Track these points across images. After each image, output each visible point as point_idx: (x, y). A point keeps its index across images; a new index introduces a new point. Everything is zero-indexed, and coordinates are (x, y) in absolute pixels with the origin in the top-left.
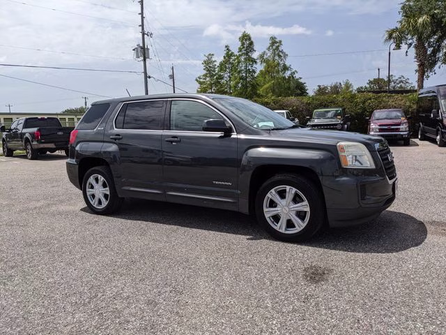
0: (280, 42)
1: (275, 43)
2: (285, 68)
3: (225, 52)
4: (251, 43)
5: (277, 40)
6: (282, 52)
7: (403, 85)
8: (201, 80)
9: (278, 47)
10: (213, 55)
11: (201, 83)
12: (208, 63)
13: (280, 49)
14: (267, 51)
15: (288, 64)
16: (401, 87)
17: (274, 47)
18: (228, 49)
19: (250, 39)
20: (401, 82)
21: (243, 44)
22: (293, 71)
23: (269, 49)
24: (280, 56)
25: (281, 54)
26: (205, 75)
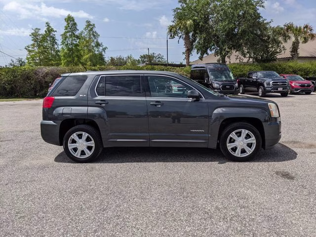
0: (94, 25)
1: (90, 26)
2: (98, 45)
3: (46, 28)
4: (75, 24)
5: (91, 23)
6: (95, 32)
7: (160, 60)
8: (30, 49)
9: (92, 29)
10: (39, 29)
11: (30, 51)
12: (35, 35)
13: (94, 30)
14: (84, 31)
15: (100, 41)
16: (159, 61)
17: (89, 29)
18: (48, 25)
19: (73, 20)
20: (159, 57)
21: (68, 24)
22: (104, 47)
23: (85, 29)
24: (94, 36)
25: (94, 34)
26: (33, 45)
